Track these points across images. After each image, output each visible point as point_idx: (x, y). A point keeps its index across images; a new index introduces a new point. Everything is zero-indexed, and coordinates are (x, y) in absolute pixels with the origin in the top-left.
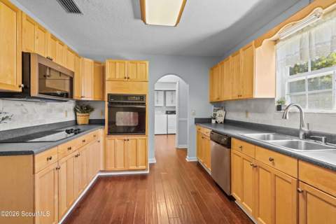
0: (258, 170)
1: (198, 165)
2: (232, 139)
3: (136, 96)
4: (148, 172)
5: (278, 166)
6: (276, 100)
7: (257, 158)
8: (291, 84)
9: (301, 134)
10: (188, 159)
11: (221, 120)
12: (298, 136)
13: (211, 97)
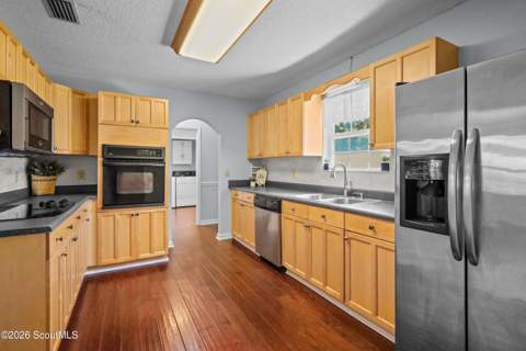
0: (310, 231)
1: (234, 242)
2: (283, 202)
3: (151, 149)
4: (167, 259)
5: (329, 221)
6: (324, 158)
7: (310, 217)
8: (337, 141)
9: (345, 192)
10: (219, 237)
11: (261, 181)
12: (342, 194)
13: (249, 152)
